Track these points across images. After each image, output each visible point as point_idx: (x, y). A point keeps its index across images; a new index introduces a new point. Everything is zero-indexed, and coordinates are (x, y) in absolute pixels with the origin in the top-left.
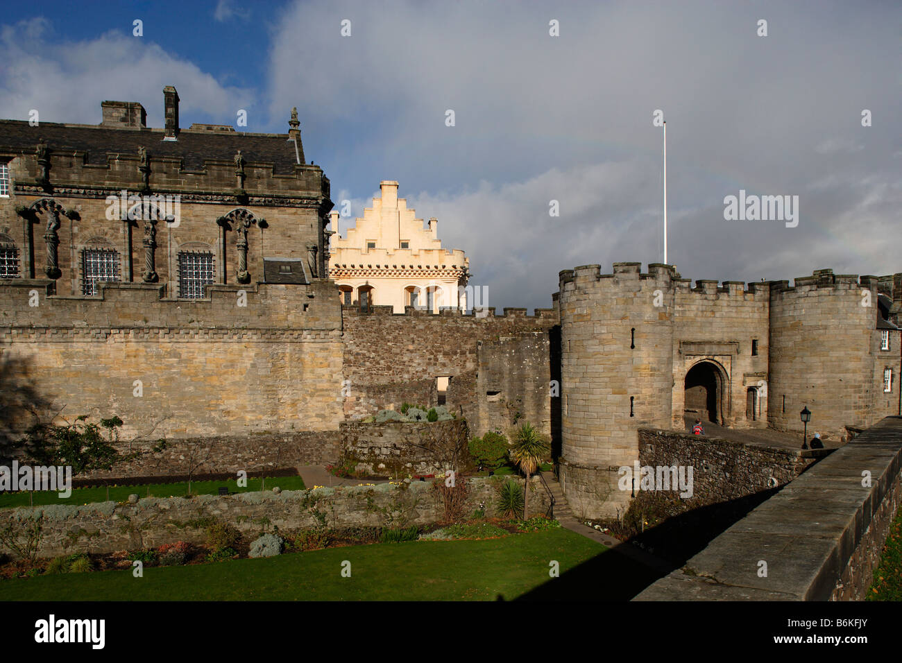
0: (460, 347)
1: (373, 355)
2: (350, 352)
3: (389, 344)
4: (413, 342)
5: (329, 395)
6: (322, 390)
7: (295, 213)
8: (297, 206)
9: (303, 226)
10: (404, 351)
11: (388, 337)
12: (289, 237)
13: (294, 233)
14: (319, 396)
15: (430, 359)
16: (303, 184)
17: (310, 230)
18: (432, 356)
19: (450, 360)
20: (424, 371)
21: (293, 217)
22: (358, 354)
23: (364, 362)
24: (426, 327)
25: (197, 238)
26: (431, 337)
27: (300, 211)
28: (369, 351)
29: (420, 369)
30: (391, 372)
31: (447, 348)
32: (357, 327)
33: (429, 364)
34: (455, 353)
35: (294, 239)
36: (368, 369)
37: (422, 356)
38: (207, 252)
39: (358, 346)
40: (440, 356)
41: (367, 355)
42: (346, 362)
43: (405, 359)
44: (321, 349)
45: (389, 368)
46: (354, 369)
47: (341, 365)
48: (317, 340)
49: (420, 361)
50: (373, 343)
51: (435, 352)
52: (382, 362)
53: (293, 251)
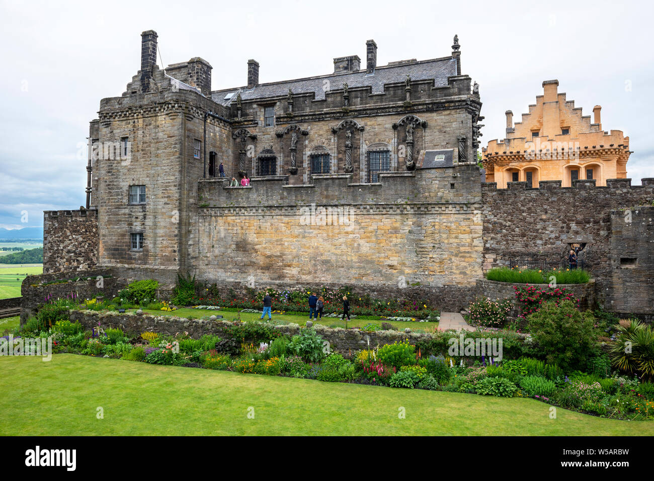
0: (593, 217)
1: (508, 223)
2: (488, 221)
3: (524, 214)
4: (546, 213)
5: (470, 257)
6: (465, 252)
7: (449, 114)
8: (451, 108)
9: (455, 123)
10: (538, 220)
11: (522, 208)
12: (445, 132)
13: (448, 129)
14: (461, 257)
15: (562, 227)
16: (456, 90)
17: (461, 125)
18: (565, 225)
19: (583, 229)
20: (557, 238)
21: (447, 117)
22: (495, 223)
23: (501, 229)
24: (559, 199)
25: (379, 140)
26: (563, 208)
27: (453, 112)
28: (505, 221)
29: (553, 236)
30: (525, 238)
31: (580, 217)
32: (495, 201)
33: (562, 232)
34: (589, 222)
35: (449, 134)
36: (505, 236)
37: (554, 225)
38: (385, 149)
39: (495, 216)
40: (573, 226)
41: (504, 223)
42: (486, 230)
43: (538, 227)
44: (464, 219)
45: (523, 235)
46: (492, 235)
47: (481, 232)
48: (460, 212)
49: (552, 229)
50: (509, 214)
51: (567, 221)
52: (517, 229)
53: (447, 143)
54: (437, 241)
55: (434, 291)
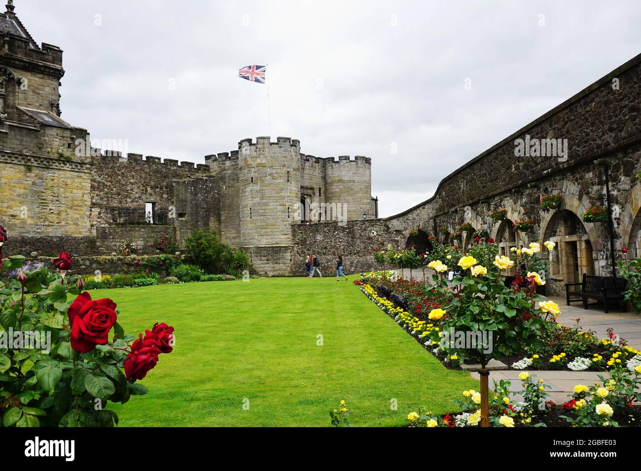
0: (160, 184)
1: (109, 184)
2: (94, 181)
3: (119, 177)
4: (133, 178)
5: (81, 210)
6: (77, 206)
7: (42, 78)
8: (45, 73)
9: (48, 88)
10: (128, 183)
11: (118, 172)
12: (38, 94)
13: (41, 92)
14: (74, 210)
15: (143, 190)
16: (50, 58)
17: (53, 91)
18: (144, 188)
19: (154, 192)
20: (140, 198)
21: (41, 81)
22: (99, 182)
23: (104, 188)
24: (141, 169)
26: (143, 175)
27: (46, 77)
28: (107, 181)
29: (137, 196)
30: (120, 196)
31: (153, 183)
32: (99, 164)
33: (142, 193)
34: (157, 188)
35: (42, 97)
36: (106, 193)
37: (138, 187)
39: (100, 177)
40: (149, 189)
41: (106, 183)
42: (92, 187)
43: (129, 188)
44: (78, 176)
45: (119, 194)
46: (97, 192)
47: (89, 189)
48: (75, 170)
49: (137, 190)
50: (109, 176)
51: (146, 185)
52: (114, 189)
53: (40, 105)
54: (56, 193)
55: (55, 240)
